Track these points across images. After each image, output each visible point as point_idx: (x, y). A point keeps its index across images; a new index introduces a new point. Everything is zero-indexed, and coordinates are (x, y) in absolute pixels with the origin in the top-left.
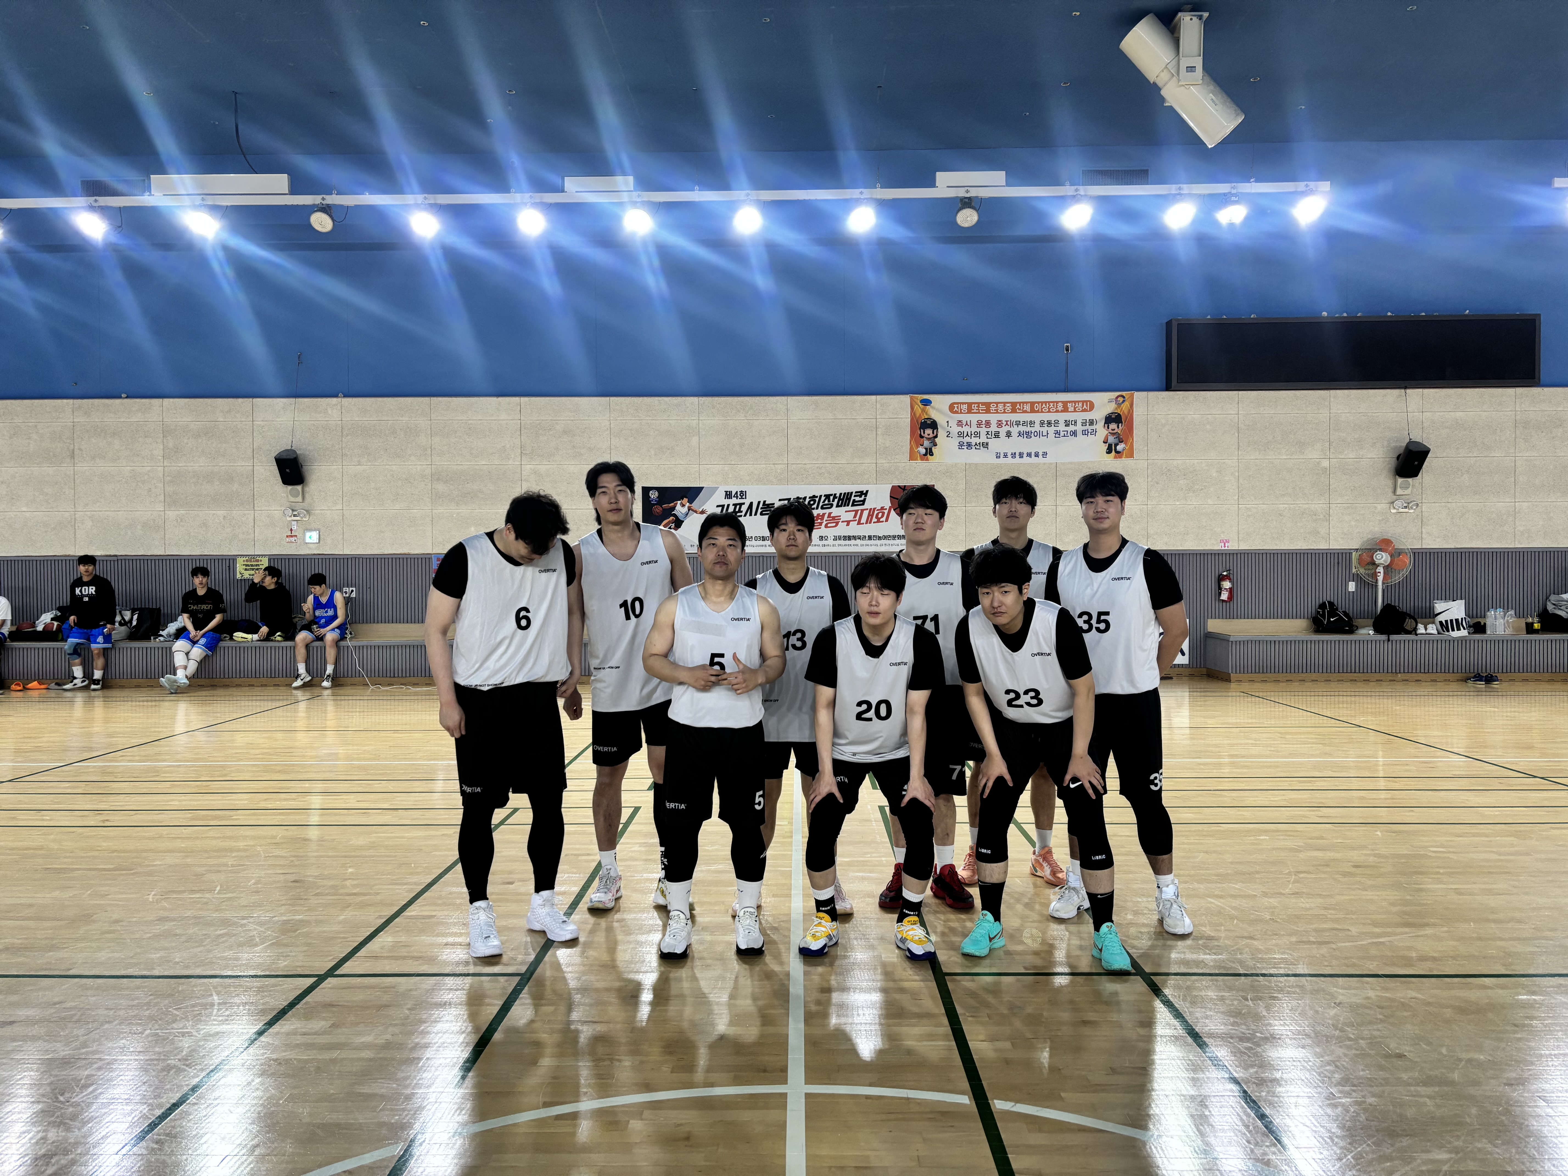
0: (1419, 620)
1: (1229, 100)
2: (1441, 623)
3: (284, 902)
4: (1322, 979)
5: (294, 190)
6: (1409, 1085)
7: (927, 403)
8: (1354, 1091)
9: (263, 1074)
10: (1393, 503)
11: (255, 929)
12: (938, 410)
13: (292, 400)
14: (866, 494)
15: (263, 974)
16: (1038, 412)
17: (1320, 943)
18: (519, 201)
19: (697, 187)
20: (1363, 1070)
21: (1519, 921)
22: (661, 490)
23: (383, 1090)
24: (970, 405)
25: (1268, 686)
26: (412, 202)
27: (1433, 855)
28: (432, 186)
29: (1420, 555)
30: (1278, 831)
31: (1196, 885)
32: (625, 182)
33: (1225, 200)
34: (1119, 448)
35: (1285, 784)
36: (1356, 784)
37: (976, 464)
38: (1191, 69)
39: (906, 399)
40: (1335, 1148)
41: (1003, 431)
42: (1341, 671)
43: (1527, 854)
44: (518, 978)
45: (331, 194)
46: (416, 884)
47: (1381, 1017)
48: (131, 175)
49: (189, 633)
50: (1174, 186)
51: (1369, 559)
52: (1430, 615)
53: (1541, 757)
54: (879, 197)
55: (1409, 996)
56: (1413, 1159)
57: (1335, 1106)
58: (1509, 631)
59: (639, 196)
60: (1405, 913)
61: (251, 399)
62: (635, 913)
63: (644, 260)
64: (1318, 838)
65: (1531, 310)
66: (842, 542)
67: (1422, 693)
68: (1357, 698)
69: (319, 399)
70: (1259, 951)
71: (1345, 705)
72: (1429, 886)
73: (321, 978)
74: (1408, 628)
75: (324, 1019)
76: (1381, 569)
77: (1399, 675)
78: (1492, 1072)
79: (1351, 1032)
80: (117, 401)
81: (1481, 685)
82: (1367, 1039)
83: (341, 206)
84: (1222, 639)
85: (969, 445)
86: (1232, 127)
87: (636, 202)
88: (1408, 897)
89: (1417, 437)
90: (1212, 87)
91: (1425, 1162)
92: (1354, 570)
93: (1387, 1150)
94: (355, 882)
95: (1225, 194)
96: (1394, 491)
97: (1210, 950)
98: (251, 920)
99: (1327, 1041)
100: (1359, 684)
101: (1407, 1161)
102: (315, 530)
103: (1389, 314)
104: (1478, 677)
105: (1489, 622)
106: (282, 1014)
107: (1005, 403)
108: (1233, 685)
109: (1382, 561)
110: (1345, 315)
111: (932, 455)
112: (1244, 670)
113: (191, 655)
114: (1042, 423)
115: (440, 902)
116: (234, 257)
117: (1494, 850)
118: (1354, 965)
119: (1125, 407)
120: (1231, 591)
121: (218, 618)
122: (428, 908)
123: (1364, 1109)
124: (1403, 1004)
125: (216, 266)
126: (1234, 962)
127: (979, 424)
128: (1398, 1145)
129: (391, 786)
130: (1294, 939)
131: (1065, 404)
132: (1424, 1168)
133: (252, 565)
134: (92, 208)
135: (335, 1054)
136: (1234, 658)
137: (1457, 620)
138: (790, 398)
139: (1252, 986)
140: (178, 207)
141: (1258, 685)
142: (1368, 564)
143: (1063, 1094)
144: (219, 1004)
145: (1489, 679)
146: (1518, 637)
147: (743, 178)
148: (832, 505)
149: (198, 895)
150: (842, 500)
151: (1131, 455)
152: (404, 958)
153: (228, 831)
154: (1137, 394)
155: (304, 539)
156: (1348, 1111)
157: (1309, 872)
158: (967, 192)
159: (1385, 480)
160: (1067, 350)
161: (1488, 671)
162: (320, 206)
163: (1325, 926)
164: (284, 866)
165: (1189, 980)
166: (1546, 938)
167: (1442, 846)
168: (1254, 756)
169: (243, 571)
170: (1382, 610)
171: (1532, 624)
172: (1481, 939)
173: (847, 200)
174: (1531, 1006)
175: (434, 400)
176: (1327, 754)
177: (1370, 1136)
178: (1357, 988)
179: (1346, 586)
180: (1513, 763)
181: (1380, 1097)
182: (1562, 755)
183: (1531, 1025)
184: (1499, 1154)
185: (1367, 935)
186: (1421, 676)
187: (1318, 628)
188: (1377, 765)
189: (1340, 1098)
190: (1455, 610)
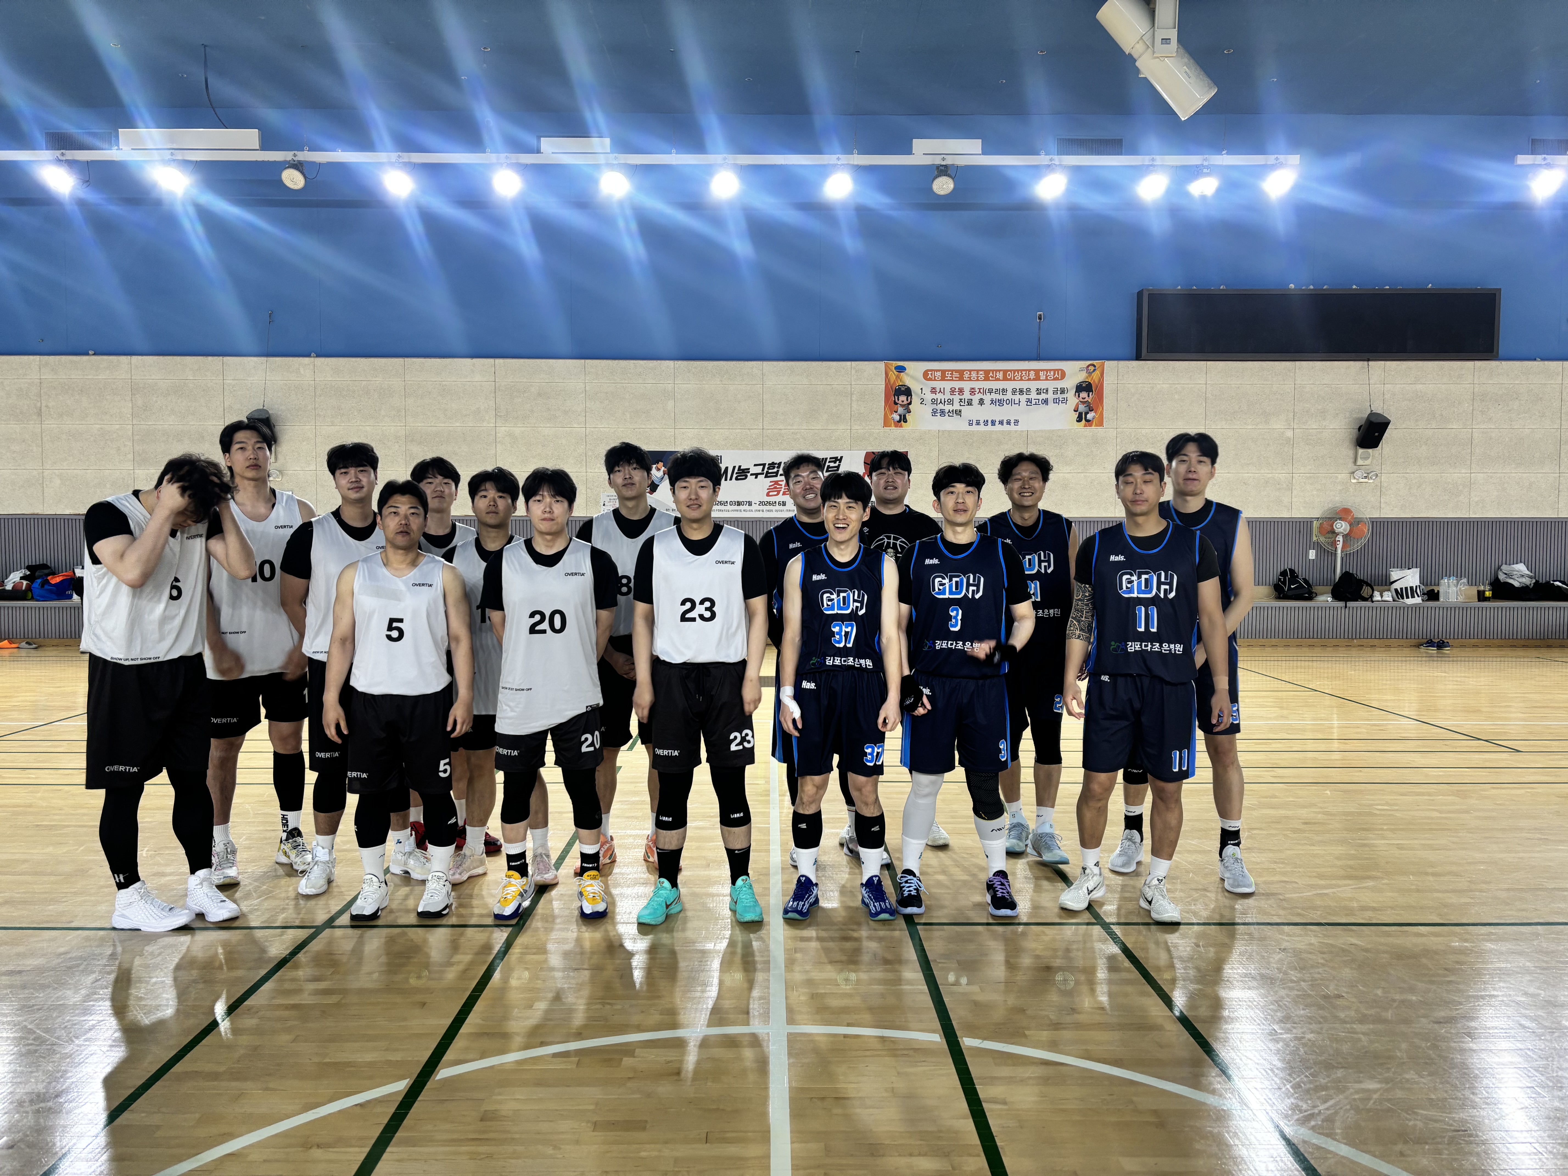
0: (1375, 587)
1: (1202, 73)
2: (1396, 590)
4: (1269, 927)
5: (265, 145)
6: (1346, 1022)
7: (901, 369)
8: (1295, 1028)
10: (1353, 473)
11: (252, 883)
12: (913, 377)
13: (264, 359)
14: (840, 460)
16: (1010, 380)
17: (1269, 894)
18: (494, 160)
19: (674, 151)
20: (1303, 1009)
21: (1456, 874)
24: (943, 372)
26: (385, 160)
27: (1378, 812)
28: (406, 144)
29: (1378, 524)
32: (601, 144)
33: (1195, 172)
34: (1089, 416)
36: (1310, 745)
37: (949, 431)
38: (1166, 41)
39: (881, 365)
40: (1276, 1079)
41: (976, 398)
42: (1300, 636)
43: (1467, 812)
45: (303, 150)
47: (1322, 961)
48: (99, 128)
50: (1147, 157)
51: (1329, 528)
52: (1387, 583)
53: (1486, 720)
54: (856, 163)
55: (1349, 942)
56: (1348, 1088)
57: (1277, 1041)
58: (1461, 599)
59: (616, 158)
60: (1351, 867)
61: (221, 358)
63: (621, 224)
64: (1271, 797)
65: (1492, 284)
67: (1377, 659)
68: (1315, 664)
69: (291, 359)
70: (1212, 902)
71: (1303, 670)
72: (1372, 842)
73: (319, 930)
74: (1365, 595)
75: (324, 966)
76: (1340, 538)
77: (1355, 641)
78: (1422, 1011)
79: (1294, 975)
80: (85, 358)
81: (1433, 651)
82: (1308, 981)
83: (313, 163)
85: (942, 412)
86: (1205, 100)
87: (614, 165)
88: (1353, 852)
89: (1378, 408)
90: (1186, 60)
91: (1357, 1092)
92: (1315, 539)
93: (1322, 1080)
95: (1197, 166)
96: (1355, 462)
99: (1272, 983)
100: (1316, 649)
101: (1341, 1090)
103: (1354, 287)
104: (1430, 643)
105: (1442, 589)
106: (284, 962)
107: (978, 371)
109: (1341, 530)
110: (1312, 287)
111: (906, 422)
114: (1014, 392)
116: (205, 215)
117: (1436, 808)
118: (1299, 915)
119: (1096, 376)
123: (1303, 1044)
124: (1343, 950)
125: (187, 224)
127: (953, 391)
128: (1333, 1076)
131: (1037, 372)
132: (1356, 1097)
134: (59, 161)
135: (338, 999)
137: (1411, 588)
138: (765, 363)
139: (1204, 935)
140: (145, 161)
142: (1328, 532)
143: (1027, 1032)
145: (1441, 645)
146: (1471, 605)
147: (721, 143)
151: (1100, 423)
154: (1108, 364)
156: (1288, 1045)
157: (1261, 829)
158: (944, 159)
159: (1346, 450)
160: (1040, 319)
161: (1440, 637)
162: (292, 162)
163: (1272, 879)
166: (1481, 891)
167: (1387, 804)
170: (1340, 578)
171: (1484, 592)
172: (1418, 891)
173: (824, 166)
174: (1462, 952)
175: (409, 361)
176: (1283, 717)
177: (1308, 1068)
178: (1300, 935)
179: (1307, 554)
180: (1458, 726)
181: (1319, 1033)
182: (1506, 719)
183: (1461, 969)
184: (1424, 1084)
185: (1313, 887)
186: (1376, 642)
187: (1279, 594)
188: (1332, 728)
189: (1281, 1034)
190: (1410, 578)
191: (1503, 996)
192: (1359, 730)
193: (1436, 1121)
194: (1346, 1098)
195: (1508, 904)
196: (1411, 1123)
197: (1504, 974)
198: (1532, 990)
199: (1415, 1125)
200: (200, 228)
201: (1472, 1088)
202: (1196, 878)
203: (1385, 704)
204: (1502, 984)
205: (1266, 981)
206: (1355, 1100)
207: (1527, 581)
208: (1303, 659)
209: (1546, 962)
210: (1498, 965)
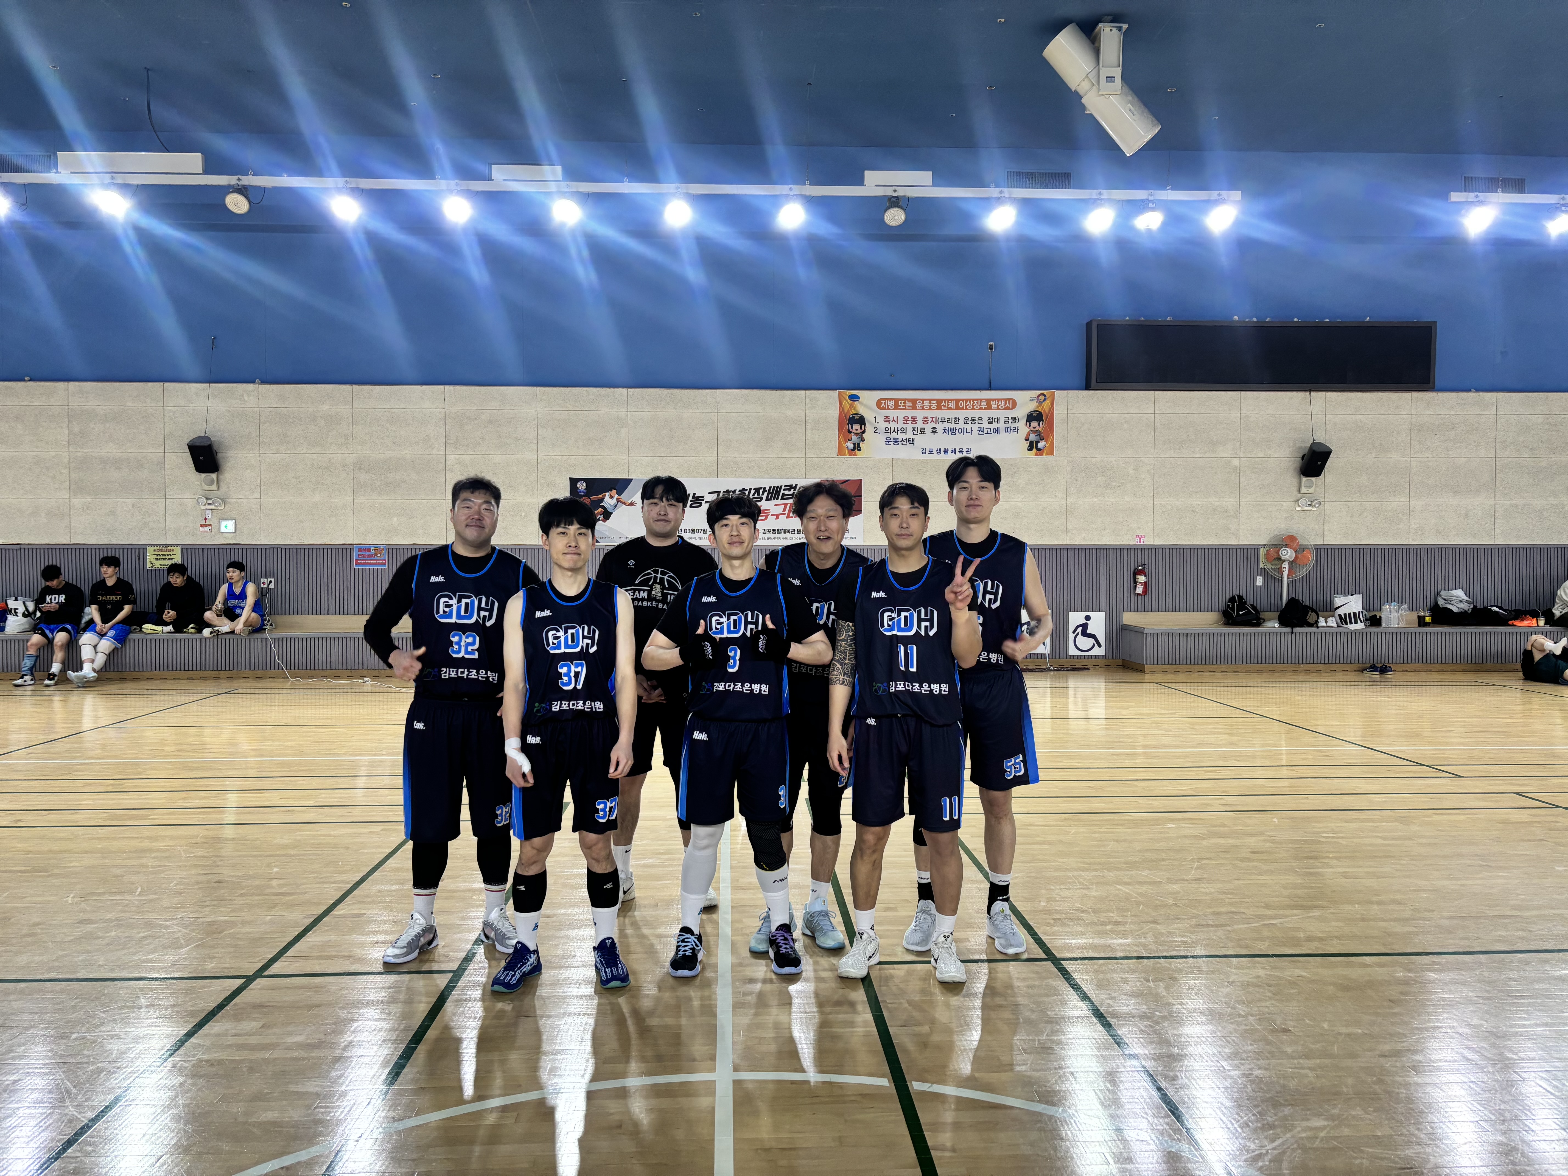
0: (1320, 613)
1: (1146, 111)
2: (1340, 616)
3: (208, 903)
4: (1218, 959)
5: (209, 169)
6: (1293, 1058)
7: (854, 398)
8: (1242, 1064)
9: (194, 1076)
10: (1298, 501)
11: (180, 931)
12: (866, 406)
13: (206, 385)
15: (190, 975)
16: (962, 409)
17: (1217, 926)
18: (444, 188)
19: (626, 179)
20: (1251, 1045)
21: (1399, 903)
22: (589, 481)
23: (317, 1089)
24: (896, 401)
25: (1181, 677)
26: (331, 186)
27: (1324, 840)
28: (353, 170)
29: (1322, 551)
30: (1184, 819)
31: (1106, 873)
32: (553, 172)
33: (1142, 206)
34: (1040, 445)
35: (1192, 774)
36: (1260, 773)
37: (903, 460)
38: (1110, 79)
39: (835, 394)
40: (1225, 1118)
41: (929, 428)
43: (1410, 839)
44: (450, 975)
45: (248, 175)
46: (342, 882)
47: (1269, 994)
48: (37, 152)
49: (96, 625)
50: (1095, 192)
51: (1275, 555)
52: (1331, 609)
53: (1426, 745)
54: (807, 193)
55: (1296, 974)
56: (1295, 1127)
57: (1225, 1079)
58: (1402, 624)
59: (567, 186)
60: (1298, 896)
61: (162, 384)
62: (565, 908)
63: (573, 251)
64: (1220, 826)
65: (1427, 318)
66: (772, 535)
68: (1263, 689)
69: (235, 385)
70: (1162, 934)
71: (1252, 696)
72: (1319, 870)
73: (250, 979)
74: (1310, 620)
75: (254, 1019)
76: (1286, 565)
77: (1302, 666)
78: (1368, 1044)
79: (1242, 1009)
80: (21, 384)
81: (1376, 675)
82: (1256, 1015)
83: (258, 188)
84: (1138, 631)
85: (896, 441)
86: (1150, 137)
87: (565, 192)
88: (1300, 881)
89: (1320, 438)
90: (1130, 98)
91: (1304, 1130)
92: (1262, 565)
93: (1269, 1118)
94: (281, 882)
95: (1142, 201)
96: (1299, 490)
97: (1117, 935)
98: (175, 922)
99: (1220, 1018)
100: (1265, 675)
101: (1287, 1129)
102: (231, 519)
103: (1296, 319)
104: (1373, 668)
105: (1384, 615)
106: (211, 1015)
107: (930, 400)
108: (1147, 676)
109: (1287, 557)
110: (1255, 319)
111: (860, 450)
112: (1159, 661)
113: (99, 648)
114: (966, 421)
115: (369, 900)
116: (145, 238)
117: (1380, 835)
118: (1247, 946)
119: (1046, 405)
120: (1145, 584)
121: (127, 609)
122: (356, 906)
123: (1250, 1081)
124: (1290, 982)
125: (126, 246)
126: (1138, 946)
127: (906, 420)
128: (1280, 1114)
129: (315, 783)
130: (1193, 922)
131: (989, 401)
132: (1304, 1135)
133: (163, 555)
135: (267, 1055)
136: (1147, 650)
137: (1355, 614)
138: (719, 391)
139: (1154, 968)
140: (85, 185)
141: (1170, 676)
142: (1275, 559)
144: (147, 1007)
145: (1384, 670)
146: (1413, 630)
147: (672, 172)
148: (761, 499)
149: (118, 897)
150: (772, 493)
151: (1051, 452)
152: (334, 957)
153: (146, 832)
154: (1058, 393)
155: (219, 528)
156: (1236, 1083)
157: (1210, 859)
158: (895, 191)
159: (1290, 478)
160: (991, 349)
161: (1383, 661)
162: (236, 187)
163: (1222, 910)
164: (207, 866)
165: (1096, 964)
166: (1424, 919)
167: (1333, 831)
168: (1164, 746)
169: (154, 561)
170: (1286, 604)
171: (1424, 617)
172: (1363, 920)
173: (775, 196)
174: (1406, 982)
175: (356, 387)
176: (1232, 744)
177: (1256, 1106)
178: (1249, 968)
179: (1254, 580)
180: (1401, 751)
181: (1266, 1069)
182: (1447, 744)
183: (1406, 1000)
184: (1370, 1120)
185: (1260, 917)
186: (1321, 667)
187: (1228, 620)
188: (1281, 754)
189: (1229, 1070)
190: (1352, 604)
191: (1446, 1027)
192: (1306, 756)
193: (1382, 1159)
194: (1293, 1137)
195: (1451, 933)
196: (1357, 1162)
197: (1448, 1005)
198: (1475, 1021)
199: (1362, 1163)
200: (140, 252)
201: (1418, 1123)
202: (1146, 910)
203: (1331, 730)
204: (1445, 1015)
205: (1214, 1016)
206: (1302, 1138)
207: (1465, 607)
208: (1252, 684)
209: (1488, 991)
210: (1442, 996)
